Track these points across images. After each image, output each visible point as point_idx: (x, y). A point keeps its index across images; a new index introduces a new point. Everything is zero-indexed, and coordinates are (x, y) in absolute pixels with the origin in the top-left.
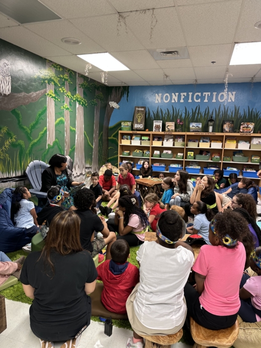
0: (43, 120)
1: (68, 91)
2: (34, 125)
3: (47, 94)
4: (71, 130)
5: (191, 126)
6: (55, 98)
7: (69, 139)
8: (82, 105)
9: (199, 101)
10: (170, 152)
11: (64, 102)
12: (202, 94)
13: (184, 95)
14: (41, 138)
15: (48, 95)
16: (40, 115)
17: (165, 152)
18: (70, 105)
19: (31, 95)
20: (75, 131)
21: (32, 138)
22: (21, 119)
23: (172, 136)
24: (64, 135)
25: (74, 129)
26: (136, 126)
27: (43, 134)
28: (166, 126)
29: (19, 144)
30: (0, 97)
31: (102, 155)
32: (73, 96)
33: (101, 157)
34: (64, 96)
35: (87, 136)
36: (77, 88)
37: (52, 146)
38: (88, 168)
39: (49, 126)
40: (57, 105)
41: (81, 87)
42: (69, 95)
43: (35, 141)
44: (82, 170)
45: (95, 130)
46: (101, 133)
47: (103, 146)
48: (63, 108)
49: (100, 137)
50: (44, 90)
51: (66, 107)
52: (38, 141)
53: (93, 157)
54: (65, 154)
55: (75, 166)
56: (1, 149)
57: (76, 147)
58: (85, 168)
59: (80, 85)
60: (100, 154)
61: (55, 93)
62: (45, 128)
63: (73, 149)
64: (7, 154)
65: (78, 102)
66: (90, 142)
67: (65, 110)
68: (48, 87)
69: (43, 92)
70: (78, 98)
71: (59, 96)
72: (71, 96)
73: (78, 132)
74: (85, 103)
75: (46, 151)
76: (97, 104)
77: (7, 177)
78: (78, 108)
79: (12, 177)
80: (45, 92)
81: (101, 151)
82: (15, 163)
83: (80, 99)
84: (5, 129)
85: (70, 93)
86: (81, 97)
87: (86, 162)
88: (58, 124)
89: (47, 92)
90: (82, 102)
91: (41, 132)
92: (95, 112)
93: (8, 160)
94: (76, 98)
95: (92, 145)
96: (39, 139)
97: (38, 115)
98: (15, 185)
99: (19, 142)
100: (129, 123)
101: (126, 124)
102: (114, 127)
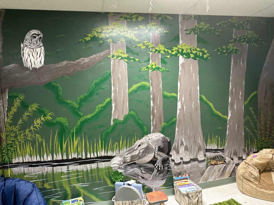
0: (103, 89)
1: (157, 45)
2: (85, 97)
3: (111, 56)
4: (165, 97)
6: (128, 58)
7: (161, 109)
8: (194, 58)
11: (149, 60)
14: (99, 112)
15: (113, 56)
16: (96, 84)
18: (163, 61)
19: (80, 62)
20: (176, 98)
21: (81, 114)
22: (61, 93)
24: (148, 105)
25: (174, 94)
27: (104, 107)
29: (58, 123)
30: (27, 72)
31: (257, 130)
32: (171, 49)
33: (254, 133)
34: (149, 52)
35: (209, 102)
36: (180, 36)
37: (122, 122)
38: (214, 150)
39: (115, 96)
40: (132, 68)
41: (190, 34)
42: (161, 49)
43: (89, 116)
44: (195, 153)
45: (234, 90)
46: (252, 95)
47: (260, 115)
48: (146, 70)
49: (247, 101)
50: (105, 52)
51: (154, 67)
52: (94, 116)
53: (227, 133)
54: (152, 130)
55: (178, 147)
56: (28, 129)
57: (179, 120)
58: (204, 151)
59: (189, 30)
60: (251, 128)
61: (127, 52)
62: (108, 100)
63: (170, 122)
64: (37, 135)
65: (184, 56)
66: (217, 110)
67: (150, 71)
68: (113, 47)
69: (102, 55)
70: (183, 50)
71: (138, 55)
72: (166, 50)
73: (183, 99)
74: (203, 55)
75: (110, 128)
76: (236, 50)
77: (38, 160)
78: (183, 64)
79: (46, 160)
80: (107, 54)
81: (252, 123)
82: (50, 145)
83: (189, 51)
84: (34, 107)
85: (163, 46)
86: (191, 47)
87: (208, 142)
88: (135, 91)
89: (111, 53)
90: (194, 54)
91: (99, 104)
92: (232, 64)
93: (40, 141)
94: (178, 51)
95: (223, 114)
96: (96, 114)
97: (94, 84)
98: (50, 171)
99: (58, 119)
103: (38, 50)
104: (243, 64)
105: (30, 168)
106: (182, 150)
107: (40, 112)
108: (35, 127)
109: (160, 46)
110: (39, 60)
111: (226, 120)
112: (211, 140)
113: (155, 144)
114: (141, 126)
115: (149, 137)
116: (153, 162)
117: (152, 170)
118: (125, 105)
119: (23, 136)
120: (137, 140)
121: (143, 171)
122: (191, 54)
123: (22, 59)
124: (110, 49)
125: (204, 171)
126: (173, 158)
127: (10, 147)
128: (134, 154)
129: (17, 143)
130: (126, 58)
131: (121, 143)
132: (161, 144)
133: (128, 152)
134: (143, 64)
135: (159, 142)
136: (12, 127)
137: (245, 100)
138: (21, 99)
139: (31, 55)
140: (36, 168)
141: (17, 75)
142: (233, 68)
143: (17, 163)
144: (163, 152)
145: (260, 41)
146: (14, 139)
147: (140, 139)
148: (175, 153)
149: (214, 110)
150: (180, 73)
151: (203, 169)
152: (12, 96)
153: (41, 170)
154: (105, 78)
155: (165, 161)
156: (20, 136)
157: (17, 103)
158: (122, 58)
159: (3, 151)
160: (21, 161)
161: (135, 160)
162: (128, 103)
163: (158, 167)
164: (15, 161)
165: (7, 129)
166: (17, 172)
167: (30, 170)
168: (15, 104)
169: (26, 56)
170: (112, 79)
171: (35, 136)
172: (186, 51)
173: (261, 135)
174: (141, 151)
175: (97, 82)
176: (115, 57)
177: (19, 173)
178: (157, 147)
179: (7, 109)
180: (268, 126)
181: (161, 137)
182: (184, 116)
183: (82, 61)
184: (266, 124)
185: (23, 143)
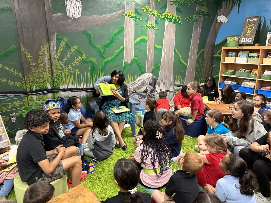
0: (119, 39)
1: (153, 10)
2: (108, 44)
3: (125, 14)
4: (155, 48)
6: (135, 17)
7: (153, 57)
8: (174, 23)
11: (148, 21)
14: (116, 56)
16: (115, 35)
18: (156, 23)
19: (105, 17)
20: (161, 50)
21: (105, 56)
22: (92, 40)
24: (146, 54)
25: (160, 47)
26: (243, 40)
27: (119, 53)
29: (91, 61)
30: (70, 21)
31: (201, 74)
32: (161, 14)
33: (200, 75)
34: (148, 15)
35: (179, 54)
36: (167, 5)
37: (130, 64)
38: (178, 85)
39: (126, 45)
40: (138, 25)
41: (173, 4)
42: (156, 13)
43: (110, 59)
44: (168, 87)
45: (193, 47)
46: (202, 51)
47: (204, 64)
48: (146, 27)
49: (199, 55)
50: (121, 11)
51: (151, 26)
52: (113, 58)
53: (186, 75)
54: (146, 71)
55: (160, 83)
56: (71, 65)
57: (162, 65)
58: (173, 85)
59: (173, 2)
60: (198, 72)
61: (135, 13)
62: (122, 47)
63: (157, 66)
64: (77, 69)
65: (168, 20)
66: (182, 60)
67: (148, 28)
68: (126, 8)
69: (119, 13)
70: (168, 16)
71: (141, 16)
72: (159, 14)
73: (165, 50)
74: (179, 21)
75: (122, 68)
76: (197, 20)
77: (77, 88)
78: (167, 25)
79: (83, 88)
80: (122, 13)
81: (199, 69)
82: (85, 77)
83: (171, 17)
84: (74, 48)
85: (157, 11)
86: (173, 14)
87: (176, 80)
88: (139, 42)
89: (125, 12)
90: (174, 20)
91: (116, 50)
92: (194, 29)
93: (79, 74)
94: (165, 16)
95: (185, 63)
96: (114, 57)
97: (113, 35)
98: (85, 95)
99: (91, 59)
100: (236, 37)
101: (233, 39)
102: (221, 43)
103: (77, 3)
104: (199, 30)
105: (72, 93)
106: (162, 84)
107: (79, 53)
108: (75, 63)
109: (155, 11)
110: (78, 12)
111: (186, 67)
112: (178, 79)
113: (148, 80)
114: (140, 68)
115: (144, 75)
116: (146, 92)
117: (144, 97)
118: (132, 52)
119: (67, 69)
120: (138, 77)
121: (140, 97)
122: (172, 20)
123: (66, 9)
124: (124, 9)
125: (172, 98)
126: (156, 90)
127: (59, 77)
128: (135, 86)
129: (63, 74)
130: (134, 17)
131: (128, 78)
132: (151, 80)
133: (132, 85)
134: (144, 22)
135: (150, 79)
136: (59, 62)
137: (198, 54)
138: (66, 41)
139: (72, 7)
140: (76, 93)
141: (63, 22)
142: (194, 32)
143: (64, 89)
144: (152, 86)
145: (210, 15)
146: (61, 71)
147: (139, 77)
148: (158, 86)
149: (181, 59)
150: (165, 32)
151: (171, 97)
152: (59, 38)
153: (80, 94)
154: (120, 31)
155: (152, 91)
156: (65, 70)
157: (63, 44)
158: (132, 17)
159: (54, 80)
160: (67, 88)
161: (136, 90)
162: (133, 51)
163: (148, 95)
164: (62, 87)
165: (56, 63)
166: (63, 95)
167: (72, 94)
168: (61, 45)
169: (69, 7)
170: (125, 32)
171: (76, 70)
172: (170, 17)
173: (203, 77)
174: (139, 84)
175: (115, 33)
176: (127, 16)
177: (64, 96)
178: (149, 82)
179: (56, 48)
180: (207, 71)
181: (151, 76)
182: (165, 62)
183: (107, 16)
184: (206, 70)
185: (67, 75)
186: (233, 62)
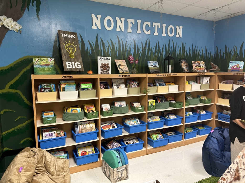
5: (149, 66)
9: (149, 32)
10: (124, 104)
12: (152, 24)
13: (131, 23)
17: (117, 104)
23: (123, 81)
26: (68, 65)
28: (117, 65)
100: (50, 59)
101: (45, 61)
102: (11, 68)
186: (54, 100)
